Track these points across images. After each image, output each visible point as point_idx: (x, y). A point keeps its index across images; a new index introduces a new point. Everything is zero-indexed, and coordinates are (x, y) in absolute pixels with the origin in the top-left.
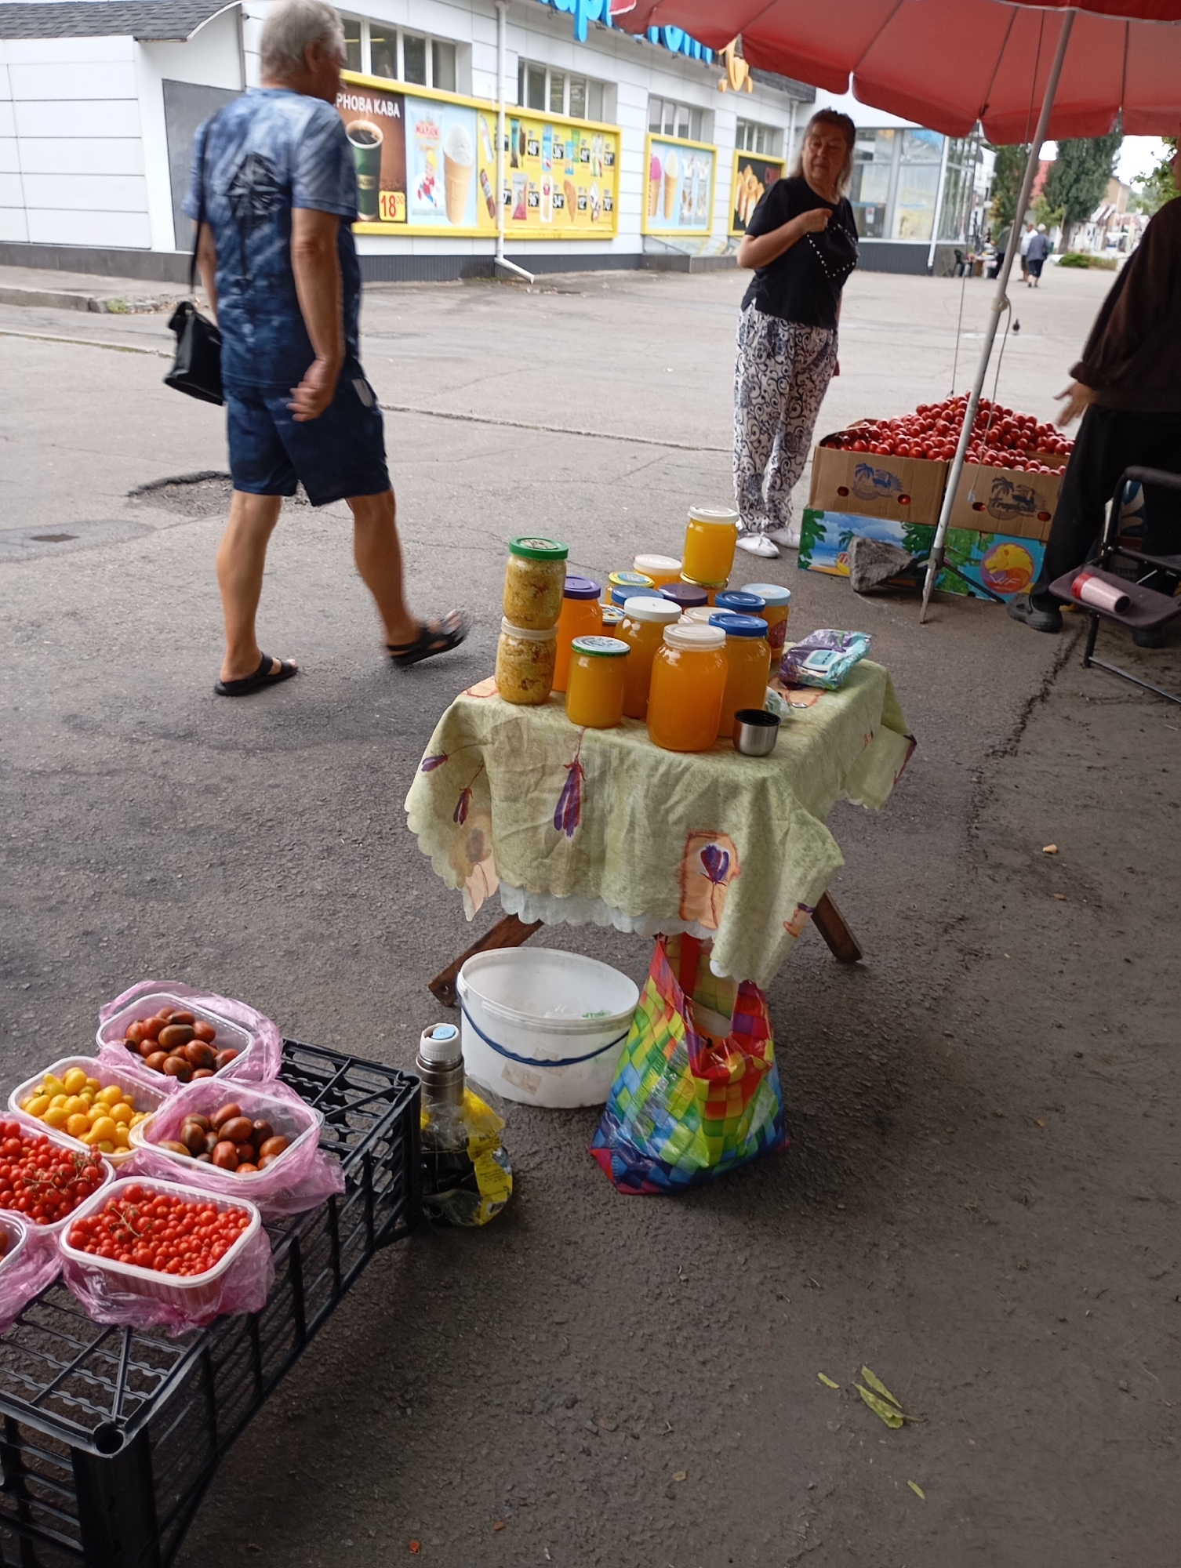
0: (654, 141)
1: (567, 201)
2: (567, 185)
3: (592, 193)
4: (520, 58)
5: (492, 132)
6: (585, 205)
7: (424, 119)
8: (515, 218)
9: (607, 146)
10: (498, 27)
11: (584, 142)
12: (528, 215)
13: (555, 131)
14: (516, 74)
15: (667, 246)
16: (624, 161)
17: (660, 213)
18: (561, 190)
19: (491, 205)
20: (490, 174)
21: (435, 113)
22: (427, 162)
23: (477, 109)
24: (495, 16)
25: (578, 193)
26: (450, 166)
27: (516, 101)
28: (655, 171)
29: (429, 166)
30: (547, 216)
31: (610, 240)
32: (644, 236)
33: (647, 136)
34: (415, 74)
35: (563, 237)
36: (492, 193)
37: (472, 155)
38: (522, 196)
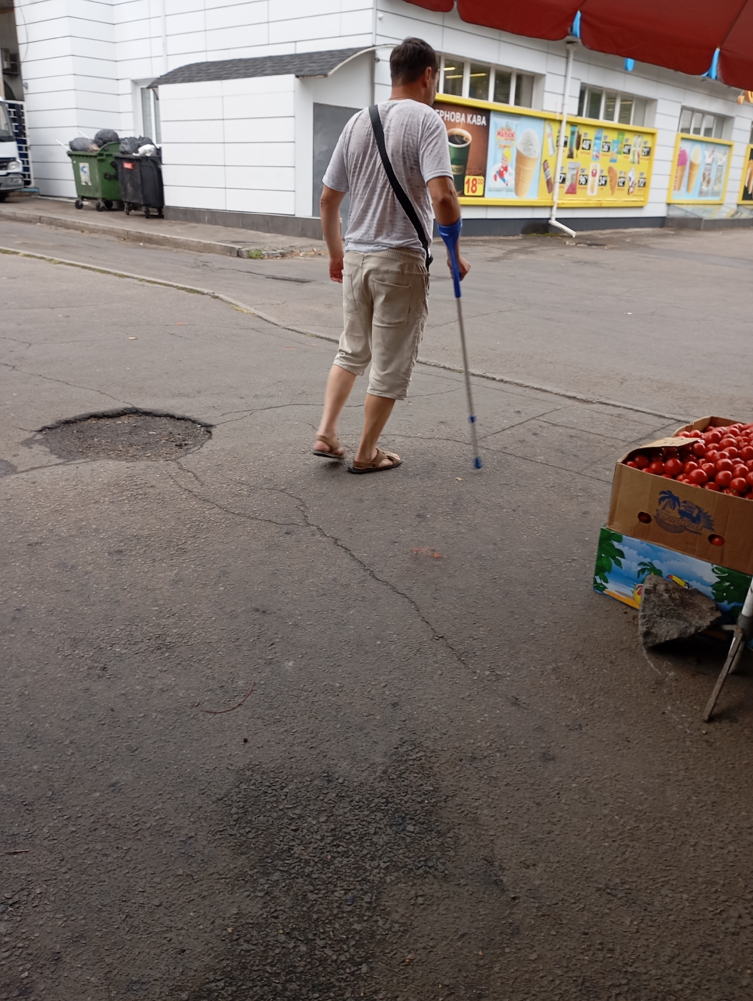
0: (683, 139)
1: (611, 180)
2: (610, 170)
3: (630, 175)
4: (582, 83)
5: (556, 134)
6: (624, 183)
7: (504, 126)
8: (568, 192)
9: (645, 143)
10: (567, 63)
11: (627, 140)
12: (578, 191)
13: (605, 133)
14: (578, 94)
15: (686, 212)
16: (657, 153)
17: (683, 188)
18: (605, 173)
19: (550, 184)
20: (551, 163)
21: (513, 123)
22: (503, 155)
23: (545, 119)
24: (565, 55)
25: (619, 175)
26: (521, 159)
27: (576, 112)
28: (682, 160)
29: (504, 158)
30: (592, 191)
31: (641, 207)
32: (669, 204)
33: (677, 136)
34: (502, 96)
35: (603, 205)
36: (551, 176)
37: (538, 150)
38: (575, 177)
